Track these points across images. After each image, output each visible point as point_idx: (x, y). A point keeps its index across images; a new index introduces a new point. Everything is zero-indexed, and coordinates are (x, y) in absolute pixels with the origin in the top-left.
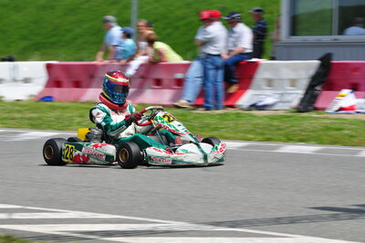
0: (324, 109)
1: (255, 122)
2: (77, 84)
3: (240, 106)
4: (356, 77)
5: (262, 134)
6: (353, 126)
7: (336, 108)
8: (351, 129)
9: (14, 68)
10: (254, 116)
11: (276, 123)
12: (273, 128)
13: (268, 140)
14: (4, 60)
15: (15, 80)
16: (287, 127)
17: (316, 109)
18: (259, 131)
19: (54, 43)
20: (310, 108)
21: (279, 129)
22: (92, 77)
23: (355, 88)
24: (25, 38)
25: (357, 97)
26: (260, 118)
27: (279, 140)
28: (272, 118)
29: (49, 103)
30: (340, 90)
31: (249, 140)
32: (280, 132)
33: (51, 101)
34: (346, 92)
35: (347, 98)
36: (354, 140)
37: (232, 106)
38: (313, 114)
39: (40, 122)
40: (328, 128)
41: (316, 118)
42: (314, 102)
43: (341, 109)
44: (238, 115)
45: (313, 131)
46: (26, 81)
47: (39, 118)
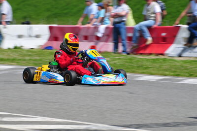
1: (173, 64)
3: (167, 54)
5: (175, 72)
9: (30, 28)
10: (175, 61)
11: (187, 65)
12: (183, 68)
13: (178, 75)
14: (23, 23)
15: (30, 36)
16: (192, 68)
18: (173, 69)
21: (187, 69)
24: (48, 10)
26: (178, 62)
27: (184, 76)
28: (185, 62)
29: (50, 51)
31: (166, 75)
32: (186, 71)
33: (51, 49)
37: (162, 54)
39: (40, 62)
44: (164, 60)
46: (37, 36)
47: (41, 60)
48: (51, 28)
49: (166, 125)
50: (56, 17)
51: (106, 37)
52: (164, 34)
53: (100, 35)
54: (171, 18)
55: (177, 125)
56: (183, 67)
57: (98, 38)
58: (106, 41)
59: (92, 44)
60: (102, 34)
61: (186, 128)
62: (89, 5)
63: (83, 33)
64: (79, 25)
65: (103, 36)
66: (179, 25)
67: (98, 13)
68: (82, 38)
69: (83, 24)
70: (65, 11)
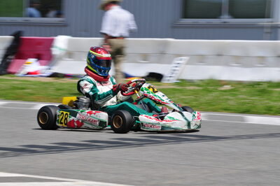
6: (34, 87)
8: (32, 89)
17: (9, 73)
20: (4, 72)
23: (39, 57)
25: (41, 64)
30: (26, 59)
34: (32, 60)
35: (32, 65)
42: (7, 68)
43: (29, 73)
45: (3, 90)
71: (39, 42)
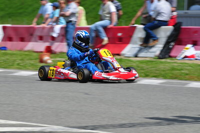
0: (175, 57)
2: (22, 40)
3: (124, 54)
4: (196, 37)
7: (183, 56)
8: (187, 70)
10: (131, 61)
11: (144, 65)
16: (148, 68)
17: (170, 57)
19: (21, 13)
20: (167, 56)
21: (143, 69)
22: (32, 35)
23: (195, 44)
25: (196, 49)
26: (135, 62)
27: (140, 76)
28: (141, 62)
29: (3, 51)
30: (186, 45)
32: (142, 71)
33: (5, 50)
34: (189, 46)
35: (190, 50)
36: (187, 76)
37: (119, 55)
38: (168, 60)
40: (173, 69)
41: (169, 62)
42: (169, 53)
43: (186, 57)
44: (121, 60)
45: (163, 71)
48: (4, 28)
49: (122, 126)
50: (10, 17)
51: (61, 38)
52: (120, 34)
53: (55, 35)
54: (128, 18)
55: (132, 125)
56: (139, 67)
57: (53, 39)
58: (62, 41)
59: (47, 44)
60: (58, 35)
61: (141, 128)
62: (44, 5)
63: (38, 33)
64: (34, 25)
65: (59, 36)
66: (135, 25)
67: (52, 13)
68: (37, 38)
69: (38, 24)
70: (20, 11)
71: (196, 31)
